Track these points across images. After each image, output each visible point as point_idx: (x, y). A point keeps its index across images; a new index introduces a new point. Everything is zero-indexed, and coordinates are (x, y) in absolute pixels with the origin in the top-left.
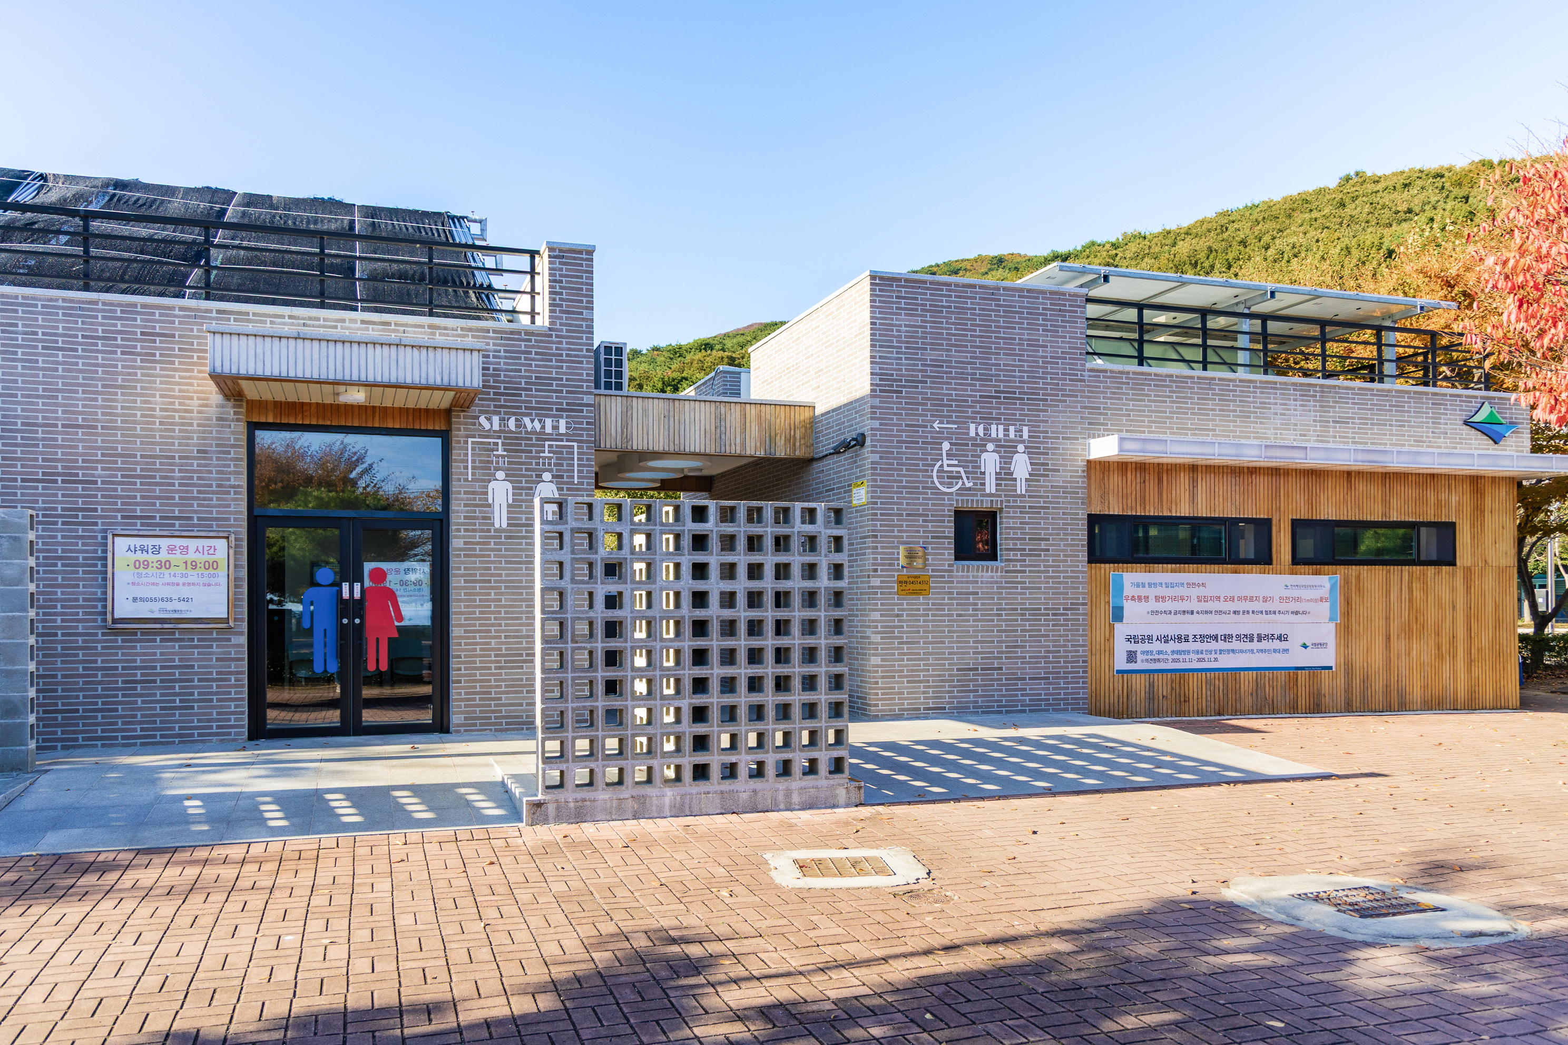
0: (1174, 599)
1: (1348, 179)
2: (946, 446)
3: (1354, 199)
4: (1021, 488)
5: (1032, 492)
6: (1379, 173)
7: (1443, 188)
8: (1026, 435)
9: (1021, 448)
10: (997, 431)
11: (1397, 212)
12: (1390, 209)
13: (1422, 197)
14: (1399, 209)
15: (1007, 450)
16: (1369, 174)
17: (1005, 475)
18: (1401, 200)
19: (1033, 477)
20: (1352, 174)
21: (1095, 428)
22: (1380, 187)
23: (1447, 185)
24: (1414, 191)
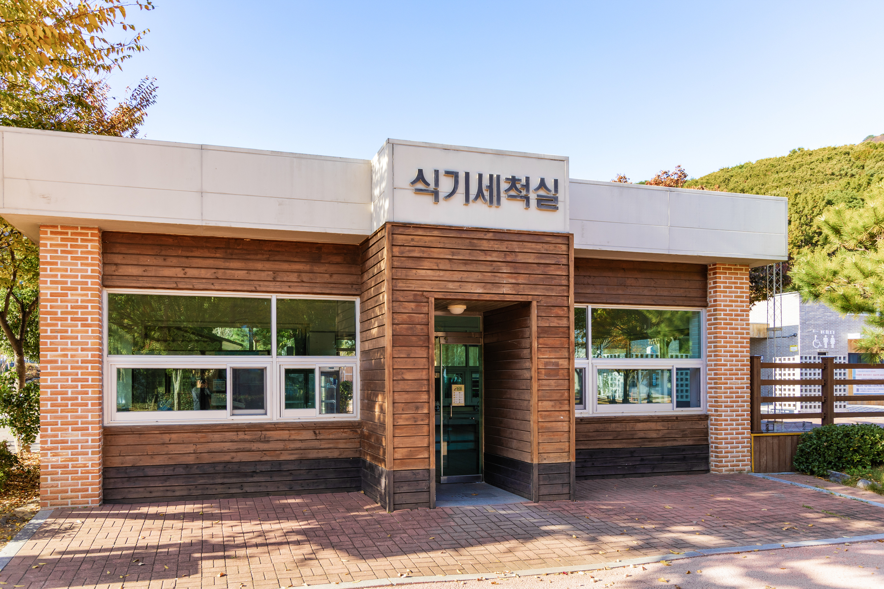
0: (868, 375)
1: (794, 152)
2: (816, 336)
3: (801, 166)
4: (833, 347)
5: (835, 348)
6: (812, 149)
7: (850, 160)
8: (834, 333)
9: (832, 336)
10: (827, 332)
11: (826, 175)
12: (823, 173)
13: (839, 166)
14: (827, 173)
15: (829, 337)
16: (806, 149)
17: (829, 344)
18: (828, 167)
19: (835, 344)
20: (797, 149)
21: (849, 330)
22: (814, 158)
23: (853, 159)
24: (834, 162)
